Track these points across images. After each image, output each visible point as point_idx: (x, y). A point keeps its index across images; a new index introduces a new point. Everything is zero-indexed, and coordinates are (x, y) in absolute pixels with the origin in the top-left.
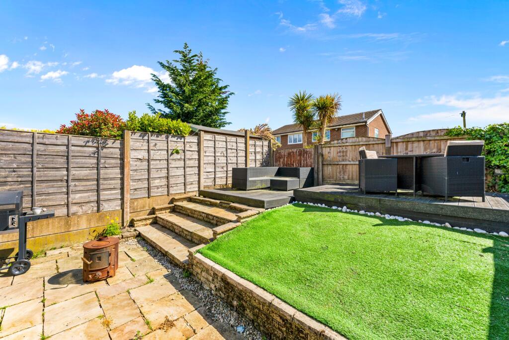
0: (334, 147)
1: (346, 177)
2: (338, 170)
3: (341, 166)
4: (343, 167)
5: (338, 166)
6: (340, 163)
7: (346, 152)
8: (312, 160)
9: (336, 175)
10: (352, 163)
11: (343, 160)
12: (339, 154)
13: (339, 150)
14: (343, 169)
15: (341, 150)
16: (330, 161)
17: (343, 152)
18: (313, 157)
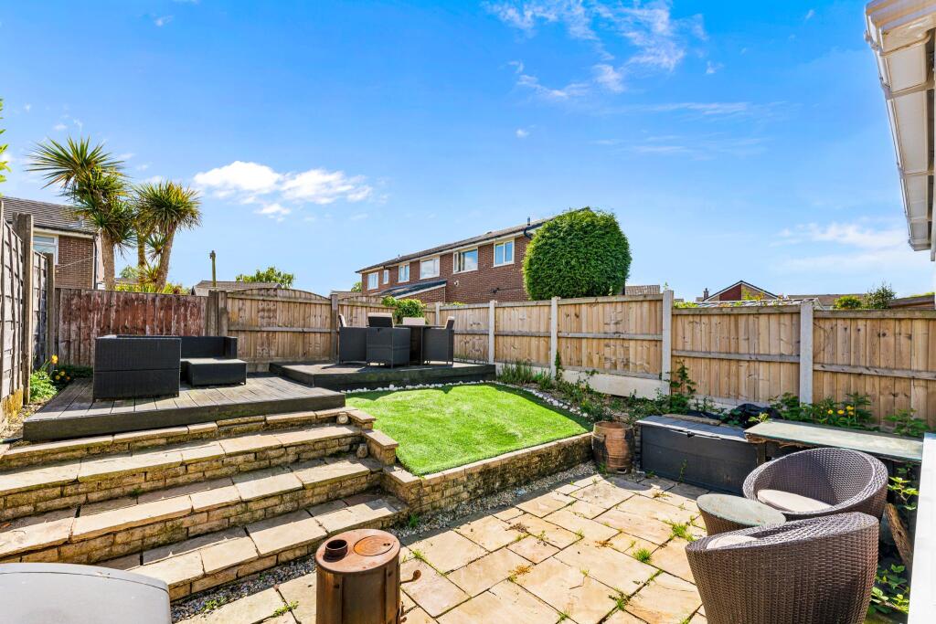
0: (252, 300)
1: (273, 353)
2: (259, 341)
3: (265, 335)
4: (267, 335)
5: (259, 334)
6: (263, 329)
7: (275, 311)
8: (202, 322)
9: (256, 349)
10: (285, 329)
11: (269, 325)
12: (261, 314)
13: (261, 307)
14: (268, 338)
15: (266, 308)
16: (243, 324)
17: (269, 310)
18: (203, 314)
